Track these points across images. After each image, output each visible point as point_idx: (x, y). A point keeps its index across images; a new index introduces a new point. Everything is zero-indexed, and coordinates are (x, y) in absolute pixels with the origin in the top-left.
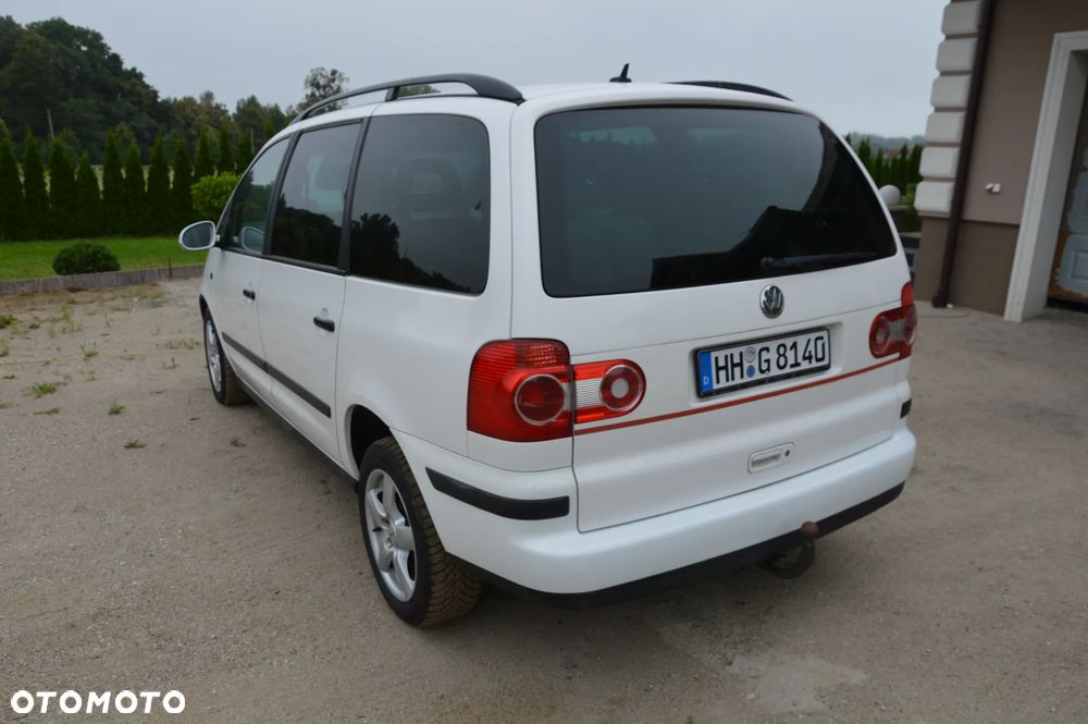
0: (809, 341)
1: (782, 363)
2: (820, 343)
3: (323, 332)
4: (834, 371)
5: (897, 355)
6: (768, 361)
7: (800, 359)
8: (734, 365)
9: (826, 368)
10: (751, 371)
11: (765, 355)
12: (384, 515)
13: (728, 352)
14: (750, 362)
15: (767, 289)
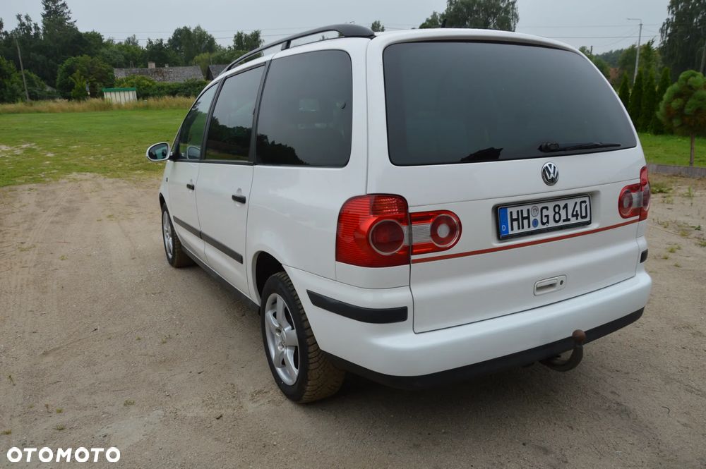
0: (576, 203)
1: (557, 218)
2: (583, 205)
3: (238, 204)
4: (593, 226)
5: (638, 217)
6: (547, 216)
7: (570, 217)
8: (523, 218)
9: (589, 223)
10: (535, 223)
11: (545, 212)
12: (277, 326)
13: (519, 208)
14: (535, 216)
15: (547, 165)
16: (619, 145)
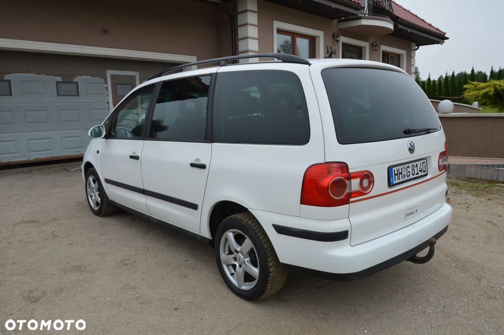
0: (421, 164)
1: (413, 173)
2: (424, 164)
3: (196, 170)
4: (429, 177)
5: (444, 171)
6: (409, 172)
7: (419, 172)
8: (400, 174)
9: (427, 175)
10: (405, 176)
11: (409, 170)
13: (397, 168)
14: (404, 173)
15: (410, 142)
16: (436, 129)
